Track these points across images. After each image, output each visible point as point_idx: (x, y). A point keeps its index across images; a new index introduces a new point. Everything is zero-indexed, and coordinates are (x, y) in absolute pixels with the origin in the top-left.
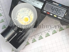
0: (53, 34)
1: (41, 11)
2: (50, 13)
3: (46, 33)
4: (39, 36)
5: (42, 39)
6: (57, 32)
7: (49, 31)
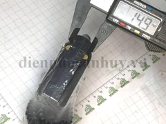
0: (110, 95)
1: (107, 18)
2: (127, 24)
3: (97, 98)
4: (85, 107)
5: (94, 111)
6: (117, 90)
7: (101, 92)
